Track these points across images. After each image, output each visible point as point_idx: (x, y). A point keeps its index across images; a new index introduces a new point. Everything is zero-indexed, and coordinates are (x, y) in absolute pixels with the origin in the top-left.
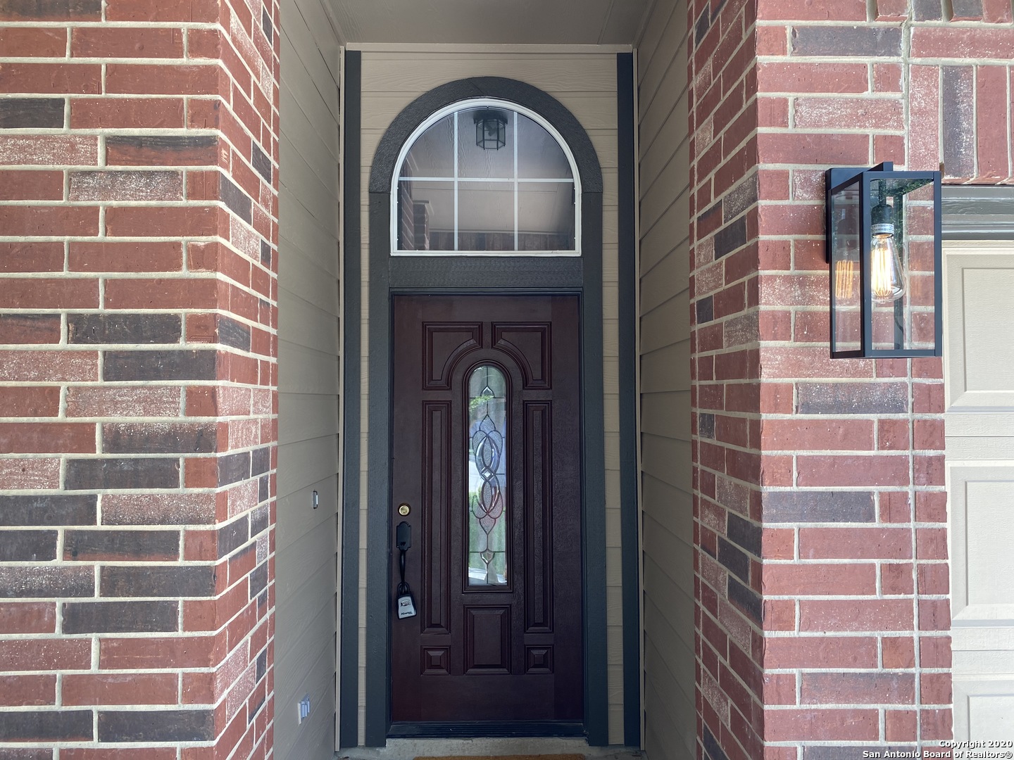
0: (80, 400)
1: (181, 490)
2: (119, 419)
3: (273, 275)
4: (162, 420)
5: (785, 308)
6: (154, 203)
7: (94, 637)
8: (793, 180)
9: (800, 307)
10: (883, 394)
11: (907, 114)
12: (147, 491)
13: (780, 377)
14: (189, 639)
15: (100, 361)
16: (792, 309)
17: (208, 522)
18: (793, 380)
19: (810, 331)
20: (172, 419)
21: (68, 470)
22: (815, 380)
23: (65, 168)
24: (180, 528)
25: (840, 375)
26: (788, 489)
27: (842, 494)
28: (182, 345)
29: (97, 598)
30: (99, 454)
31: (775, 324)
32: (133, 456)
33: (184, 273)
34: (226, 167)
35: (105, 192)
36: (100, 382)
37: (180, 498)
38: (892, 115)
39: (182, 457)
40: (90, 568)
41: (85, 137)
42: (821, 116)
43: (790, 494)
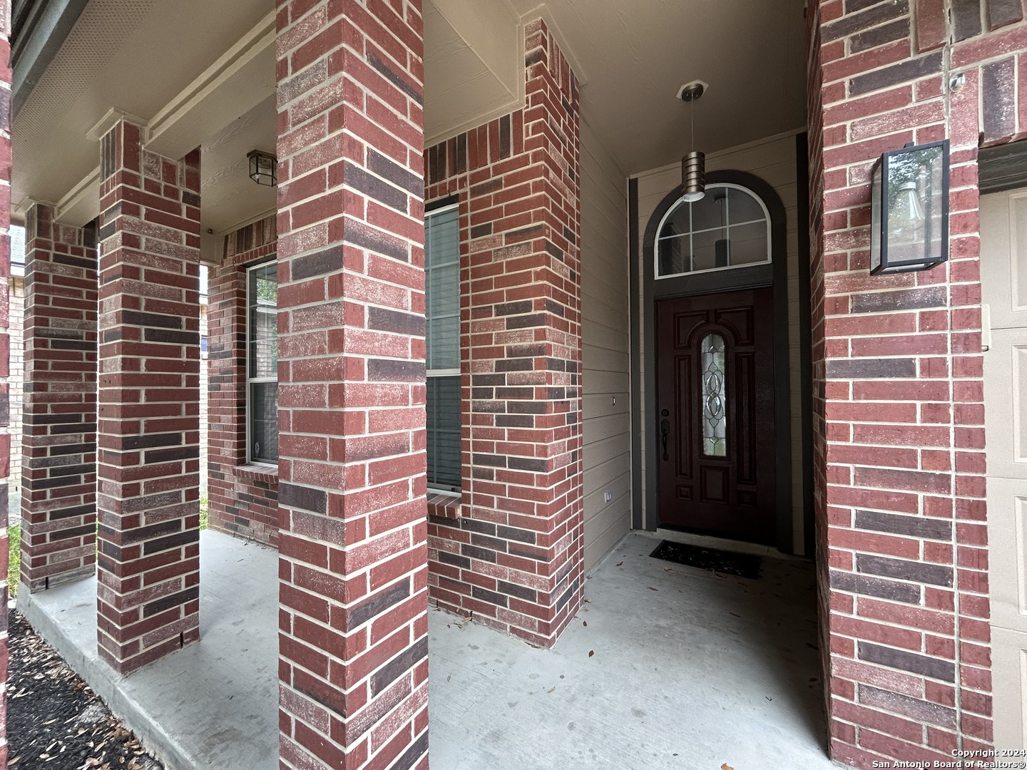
0: (500, 338)
1: (533, 371)
2: (512, 344)
3: (577, 285)
4: (526, 344)
5: (844, 251)
6: (522, 257)
7: (506, 428)
8: (850, 173)
9: (855, 250)
10: (924, 295)
11: (947, 107)
12: (522, 372)
13: (839, 292)
14: (537, 431)
15: (505, 322)
16: (849, 251)
17: (544, 384)
18: (849, 294)
19: (862, 262)
20: (529, 343)
21: (496, 364)
22: (866, 292)
23: (492, 249)
24: (534, 386)
25: (888, 286)
26: (845, 358)
27: (887, 361)
28: (533, 312)
29: (506, 414)
30: (506, 358)
31: (835, 262)
32: (517, 358)
33: (533, 283)
34: (549, 237)
35: (505, 256)
36: (506, 330)
37: (533, 374)
38: (933, 112)
39: (533, 358)
40: (504, 402)
41: (498, 236)
42: (872, 128)
43: (847, 361)
